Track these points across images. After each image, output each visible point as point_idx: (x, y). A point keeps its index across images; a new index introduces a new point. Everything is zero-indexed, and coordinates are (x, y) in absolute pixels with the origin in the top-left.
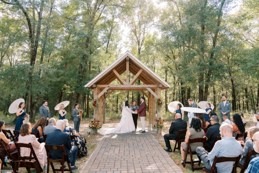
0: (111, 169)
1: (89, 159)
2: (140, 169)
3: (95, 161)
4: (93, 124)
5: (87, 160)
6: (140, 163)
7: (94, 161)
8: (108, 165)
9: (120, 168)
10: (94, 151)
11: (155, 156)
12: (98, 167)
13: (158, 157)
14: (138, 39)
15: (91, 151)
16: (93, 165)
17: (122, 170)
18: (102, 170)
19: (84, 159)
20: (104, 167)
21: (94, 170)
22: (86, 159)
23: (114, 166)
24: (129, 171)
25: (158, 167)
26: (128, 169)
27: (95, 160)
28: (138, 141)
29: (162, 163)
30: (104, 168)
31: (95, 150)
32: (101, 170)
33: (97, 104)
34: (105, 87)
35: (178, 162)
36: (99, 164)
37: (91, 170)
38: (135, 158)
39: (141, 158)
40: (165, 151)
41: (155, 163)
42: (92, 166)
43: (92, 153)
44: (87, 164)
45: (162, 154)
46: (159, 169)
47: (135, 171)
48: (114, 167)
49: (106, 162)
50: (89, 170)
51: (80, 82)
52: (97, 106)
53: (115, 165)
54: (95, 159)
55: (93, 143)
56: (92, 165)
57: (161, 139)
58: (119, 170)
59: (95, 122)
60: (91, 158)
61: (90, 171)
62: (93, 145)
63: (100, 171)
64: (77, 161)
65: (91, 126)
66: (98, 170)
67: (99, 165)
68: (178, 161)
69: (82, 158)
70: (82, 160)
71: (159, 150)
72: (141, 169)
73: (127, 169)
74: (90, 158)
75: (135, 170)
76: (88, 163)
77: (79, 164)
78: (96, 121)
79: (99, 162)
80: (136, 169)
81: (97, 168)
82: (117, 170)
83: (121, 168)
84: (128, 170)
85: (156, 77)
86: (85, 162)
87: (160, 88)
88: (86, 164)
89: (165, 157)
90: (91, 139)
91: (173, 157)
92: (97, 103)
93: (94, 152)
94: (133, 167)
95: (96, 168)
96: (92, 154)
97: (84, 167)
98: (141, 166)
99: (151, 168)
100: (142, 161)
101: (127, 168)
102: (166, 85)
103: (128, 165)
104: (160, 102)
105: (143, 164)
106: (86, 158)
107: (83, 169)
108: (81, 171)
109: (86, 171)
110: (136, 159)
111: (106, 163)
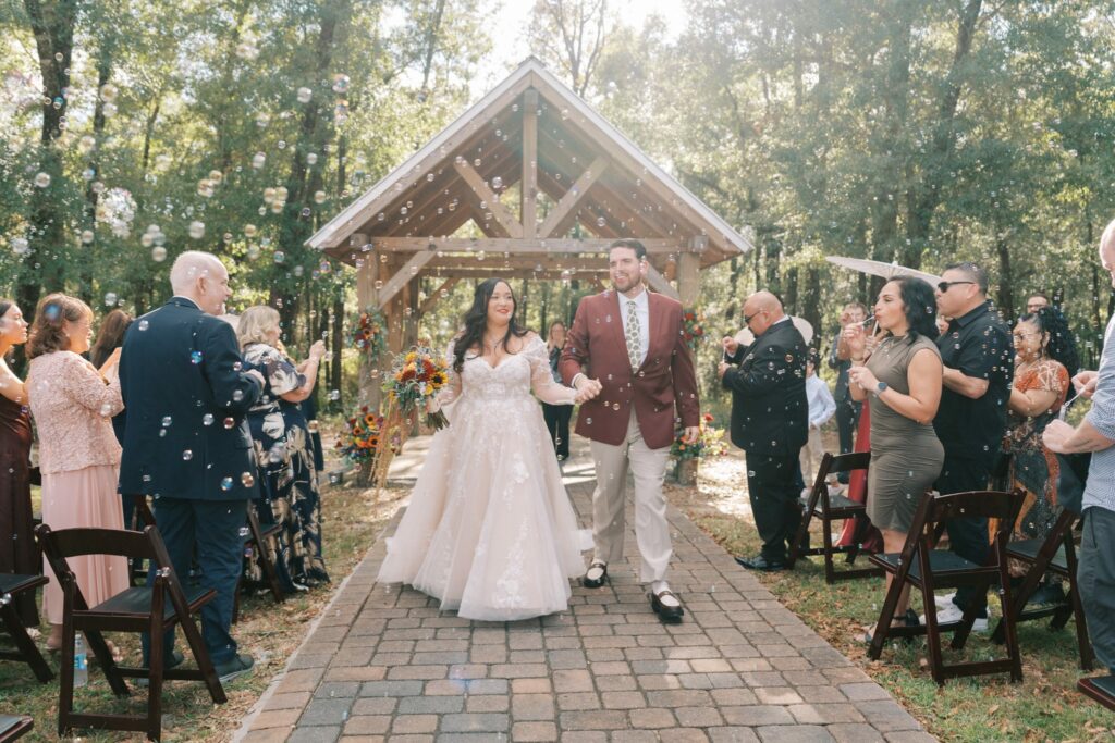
0: (449, 665)
1: (329, 606)
2: (623, 668)
3: (358, 622)
4: (358, 431)
5: (317, 610)
6: (614, 634)
7: (357, 617)
8: (433, 646)
9: (504, 660)
10: (360, 563)
11: (691, 592)
12: (375, 653)
13: (714, 601)
14: (572, 47)
15: (342, 563)
16: (344, 645)
17: (517, 673)
18: (400, 677)
19: (303, 609)
20: (413, 652)
21: (346, 671)
22: (313, 605)
23: (469, 650)
24: (556, 682)
25: (728, 655)
26: (549, 668)
27: (361, 616)
28: (585, 516)
29: (744, 635)
30: (409, 664)
31: (366, 556)
32: (389, 677)
33: (375, 334)
34: (415, 247)
35: (830, 626)
36: (381, 635)
37: (333, 674)
38: (582, 601)
39: (619, 602)
40: (741, 567)
41: (700, 631)
42: (342, 651)
43: (345, 575)
44: (316, 638)
45: (729, 582)
46: (734, 670)
47: (594, 682)
48: (469, 656)
49: (420, 627)
50: (322, 670)
51: (295, 240)
52: (374, 346)
53: (471, 644)
54: (361, 610)
55: (355, 526)
56: (341, 643)
57: (699, 506)
58: (498, 671)
59: (366, 425)
60: (340, 600)
61: (327, 678)
62: (353, 535)
63: (385, 678)
64: (265, 615)
65: (347, 445)
66: (375, 672)
67: (380, 641)
68: (829, 622)
69: (288, 601)
70: (290, 614)
71: (709, 561)
72: (628, 671)
73: (542, 670)
74: (332, 600)
75: (593, 677)
76: (320, 627)
77: (272, 634)
78: (371, 419)
79: (382, 627)
80: (598, 669)
81: (369, 663)
82: (488, 677)
83: (508, 661)
84: (551, 677)
85: (675, 196)
86: (304, 621)
87: (695, 255)
88: (306, 640)
89: (749, 598)
90: (348, 505)
91: (791, 600)
92: (377, 331)
93: (354, 569)
94: (581, 654)
95: (366, 661)
96: (346, 580)
97: (294, 656)
98: (623, 649)
99: (684, 663)
100: (628, 623)
101: (548, 663)
102: (729, 241)
103: (549, 646)
104: (691, 326)
105: (635, 636)
106: (311, 602)
107: (286, 669)
108: (276, 677)
109: (305, 682)
110: (590, 611)
111: (419, 633)
